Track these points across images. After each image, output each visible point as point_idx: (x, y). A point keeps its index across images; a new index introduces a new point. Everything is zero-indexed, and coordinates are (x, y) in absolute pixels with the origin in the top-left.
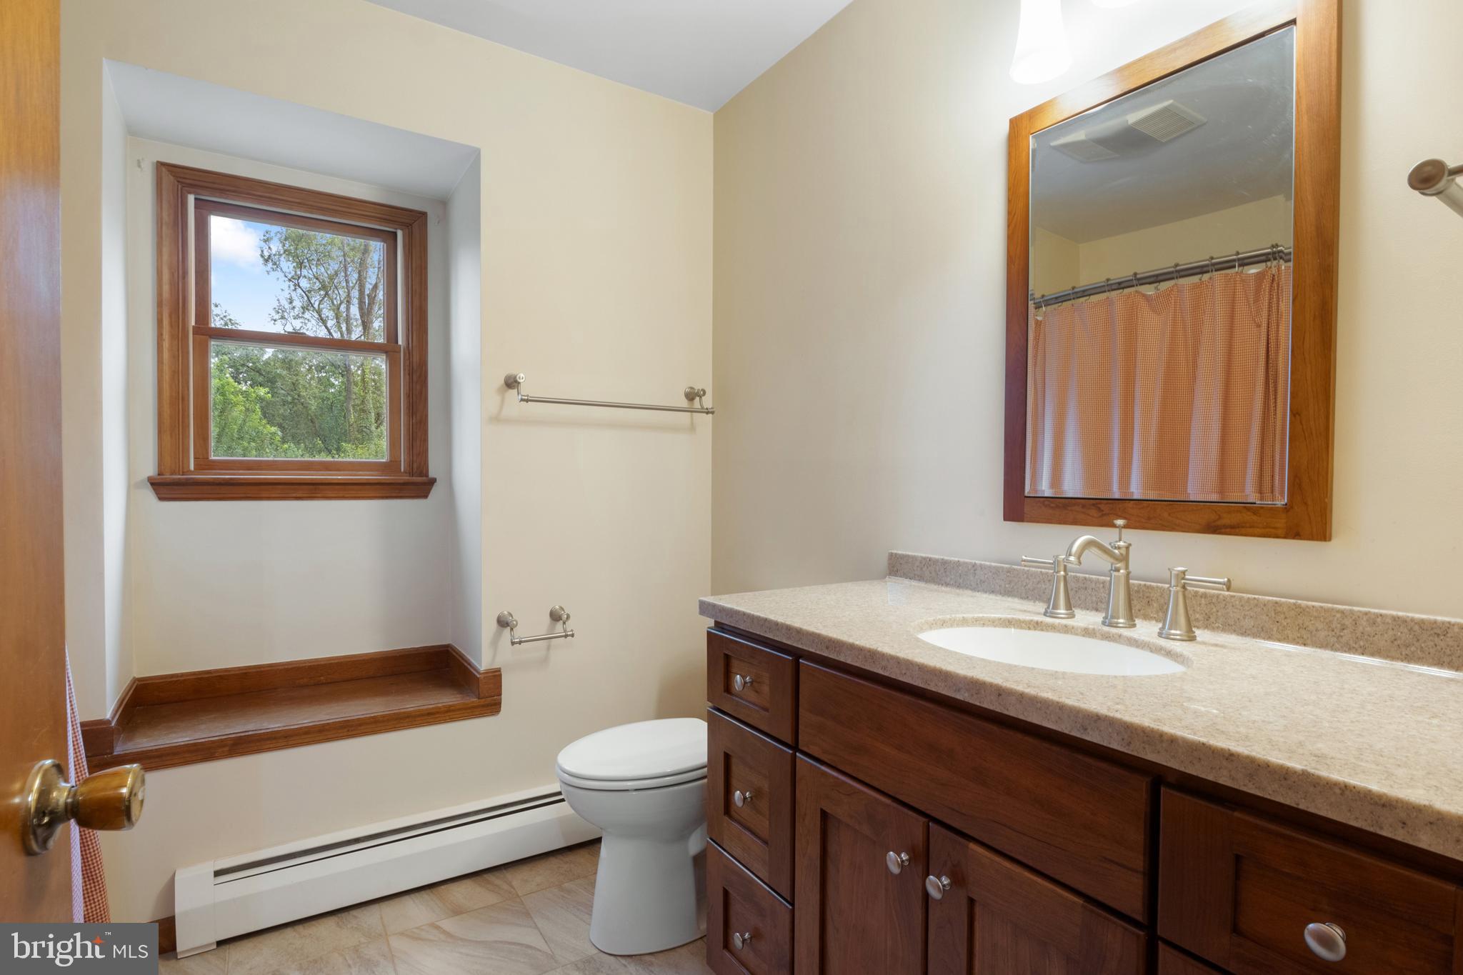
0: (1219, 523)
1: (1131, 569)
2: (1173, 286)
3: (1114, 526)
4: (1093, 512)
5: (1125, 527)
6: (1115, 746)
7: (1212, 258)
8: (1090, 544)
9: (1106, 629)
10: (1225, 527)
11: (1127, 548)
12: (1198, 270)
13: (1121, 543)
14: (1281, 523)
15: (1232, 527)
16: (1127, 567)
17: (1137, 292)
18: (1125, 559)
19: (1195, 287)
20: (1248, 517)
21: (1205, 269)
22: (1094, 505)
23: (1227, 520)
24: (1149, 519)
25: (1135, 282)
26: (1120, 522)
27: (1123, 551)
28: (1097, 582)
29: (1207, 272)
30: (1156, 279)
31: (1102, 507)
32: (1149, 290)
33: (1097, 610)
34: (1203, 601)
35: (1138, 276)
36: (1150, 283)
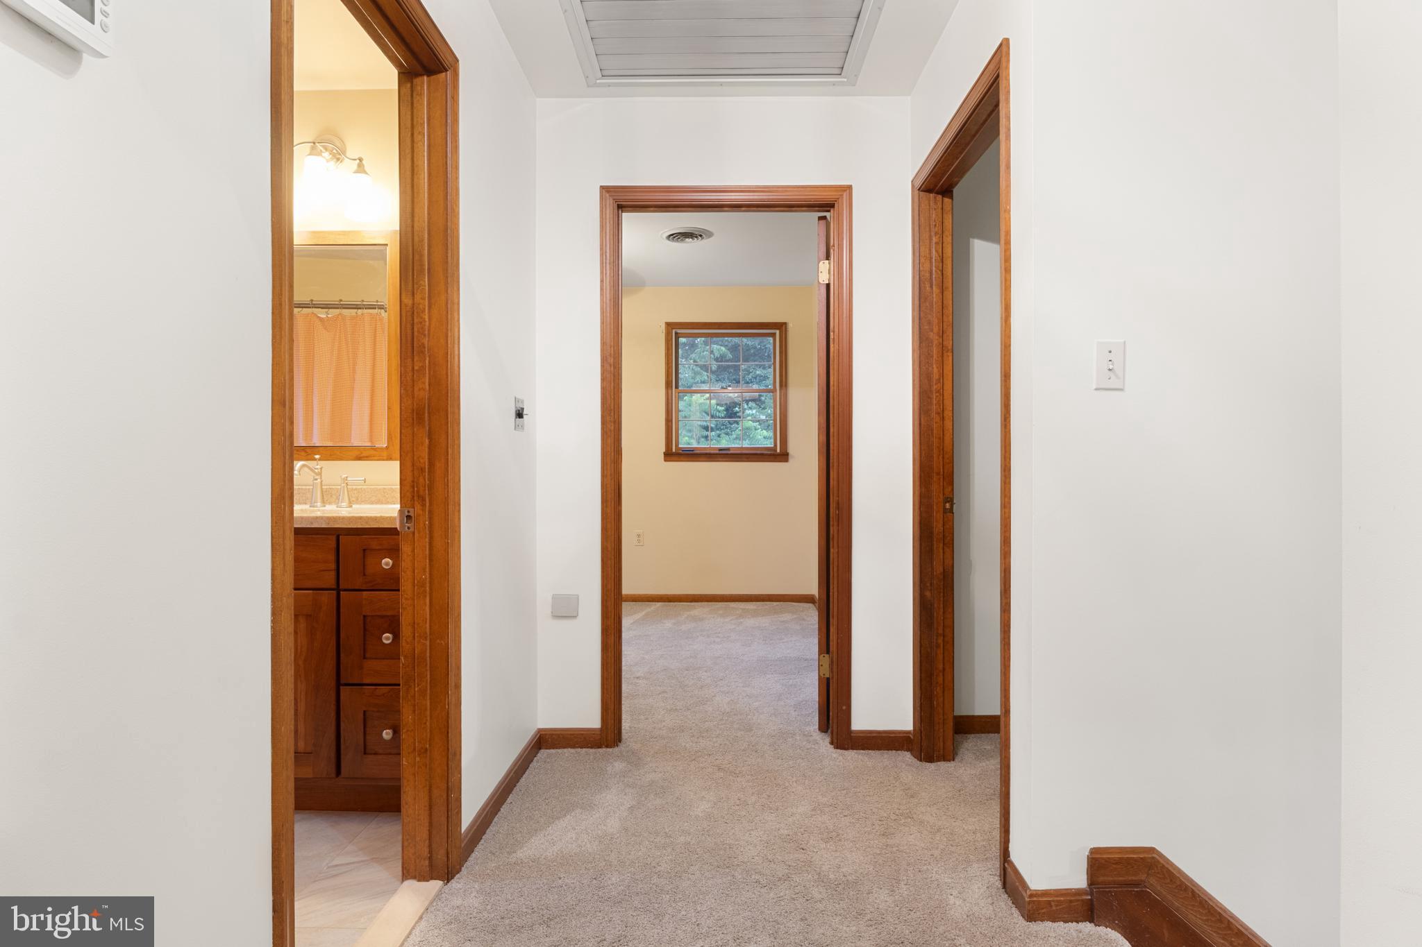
0: (362, 456)
1: (323, 478)
2: (339, 315)
3: (315, 459)
4: (303, 453)
5: (320, 460)
6: (323, 526)
7: (363, 301)
8: (304, 466)
9: (312, 508)
10: (364, 457)
11: (321, 469)
12: (355, 306)
13: (318, 467)
14: (385, 454)
15: (367, 457)
16: (321, 478)
17: (313, 313)
18: (320, 474)
19: (353, 318)
20: (372, 452)
21: (358, 306)
22: (303, 450)
23: (364, 454)
24: (331, 455)
25: (311, 306)
26: (317, 457)
27: (319, 470)
28: (306, 489)
29: (360, 308)
30: (327, 307)
31: (308, 450)
32: (322, 314)
33: (306, 504)
34: (356, 492)
35: (314, 302)
36: (322, 308)
